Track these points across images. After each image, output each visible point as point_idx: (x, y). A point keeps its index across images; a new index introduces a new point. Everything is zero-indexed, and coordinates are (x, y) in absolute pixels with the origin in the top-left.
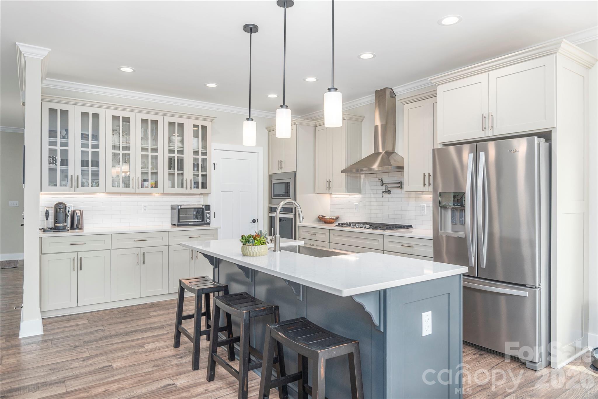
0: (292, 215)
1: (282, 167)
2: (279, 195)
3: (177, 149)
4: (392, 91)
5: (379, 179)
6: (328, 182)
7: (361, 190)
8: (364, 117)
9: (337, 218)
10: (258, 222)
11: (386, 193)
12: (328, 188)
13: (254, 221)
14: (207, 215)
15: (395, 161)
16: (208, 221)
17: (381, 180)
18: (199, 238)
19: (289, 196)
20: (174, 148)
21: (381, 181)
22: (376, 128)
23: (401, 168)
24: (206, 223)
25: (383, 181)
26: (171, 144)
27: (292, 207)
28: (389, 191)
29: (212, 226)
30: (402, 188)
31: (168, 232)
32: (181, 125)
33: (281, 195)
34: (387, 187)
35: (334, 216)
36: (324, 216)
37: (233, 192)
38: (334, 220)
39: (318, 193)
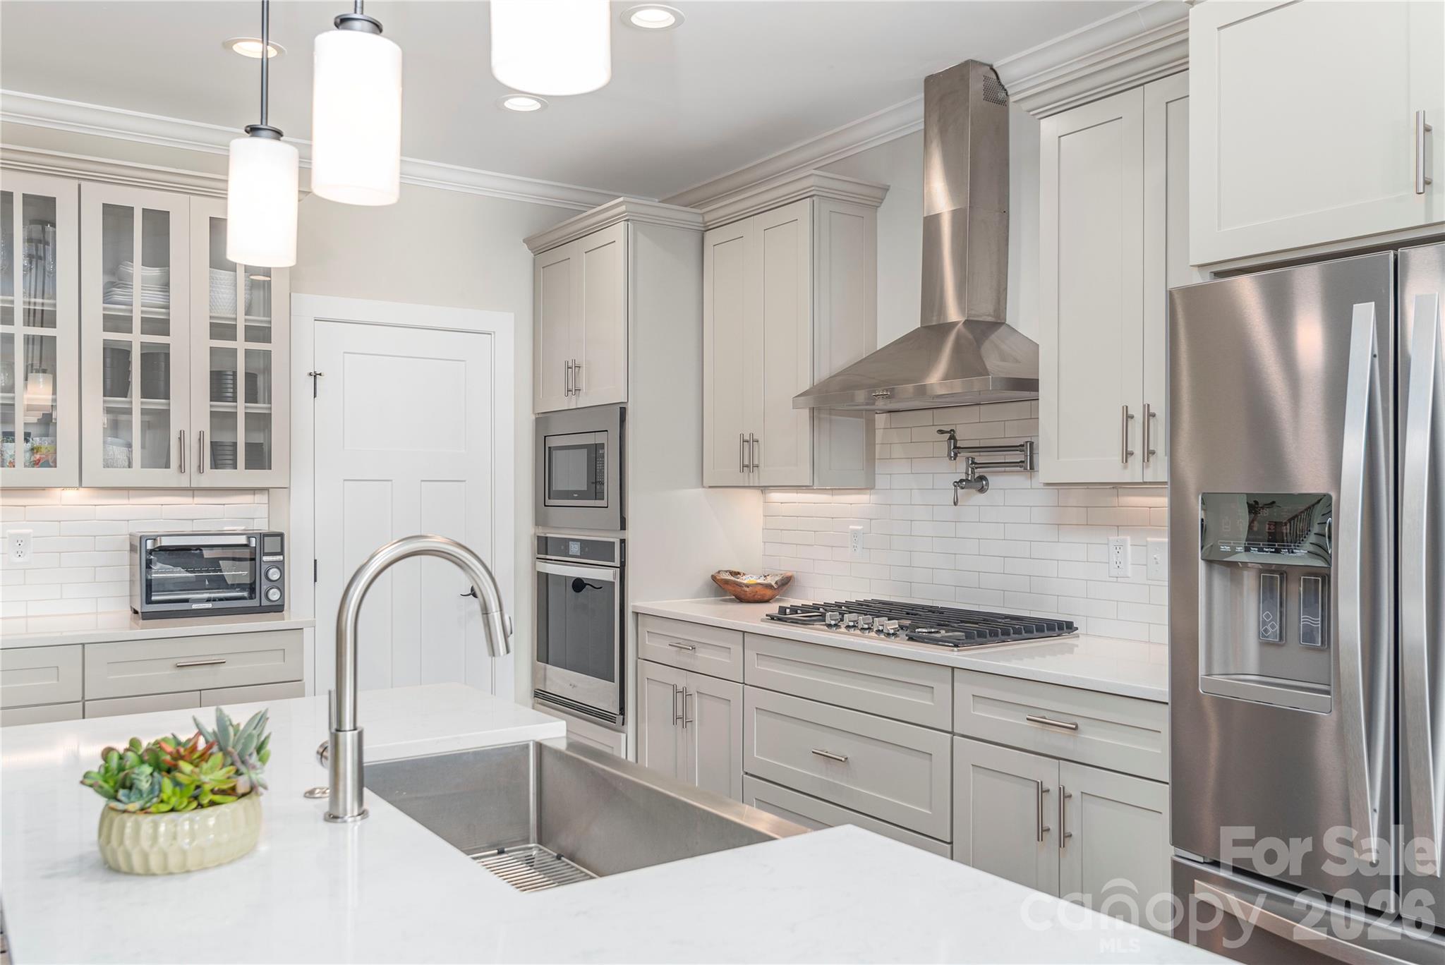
0: (611, 571)
1: (578, 386)
2: (567, 495)
3: (142, 312)
4: (995, 77)
5: (941, 432)
6: (749, 443)
7: (875, 475)
8: (887, 190)
9: (787, 583)
11: (971, 488)
12: (748, 466)
14: (271, 571)
15: (1003, 357)
16: (274, 595)
17: (948, 436)
18: (222, 667)
19: (603, 499)
20: (129, 307)
21: (950, 438)
22: (931, 224)
23: (1028, 385)
24: (265, 603)
25: (956, 441)
26: (118, 294)
27: (611, 540)
28: (982, 478)
29: (291, 617)
30: (1032, 468)
31: (83, 645)
32: (158, 222)
33: (576, 495)
34: (973, 463)
35: (777, 575)
36: (736, 574)
37: (394, 481)
38: (771, 591)
39: (710, 487)
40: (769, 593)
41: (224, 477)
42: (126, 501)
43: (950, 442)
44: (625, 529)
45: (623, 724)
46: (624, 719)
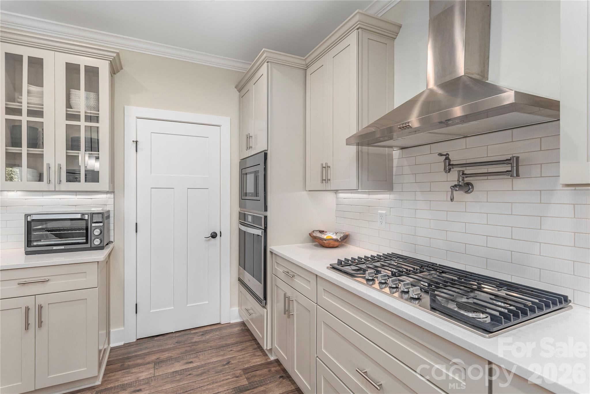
0: (260, 230)
1: (252, 145)
3: (28, 107)
5: (440, 155)
6: (325, 168)
7: (393, 183)
8: (401, 27)
9: (346, 238)
10: (221, 236)
11: (462, 190)
12: (325, 180)
13: (214, 236)
14: (96, 231)
16: (98, 242)
17: (444, 157)
19: (259, 197)
20: (20, 104)
21: (446, 159)
24: (93, 245)
25: (450, 160)
27: (260, 216)
28: (468, 184)
33: (250, 195)
34: (463, 174)
35: (342, 233)
36: (322, 232)
37: (175, 188)
38: (337, 243)
39: (309, 191)
40: (336, 244)
41: (73, 186)
42: (41, 197)
43: (446, 161)
44: (267, 211)
45: (266, 305)
46: (266, 301)
